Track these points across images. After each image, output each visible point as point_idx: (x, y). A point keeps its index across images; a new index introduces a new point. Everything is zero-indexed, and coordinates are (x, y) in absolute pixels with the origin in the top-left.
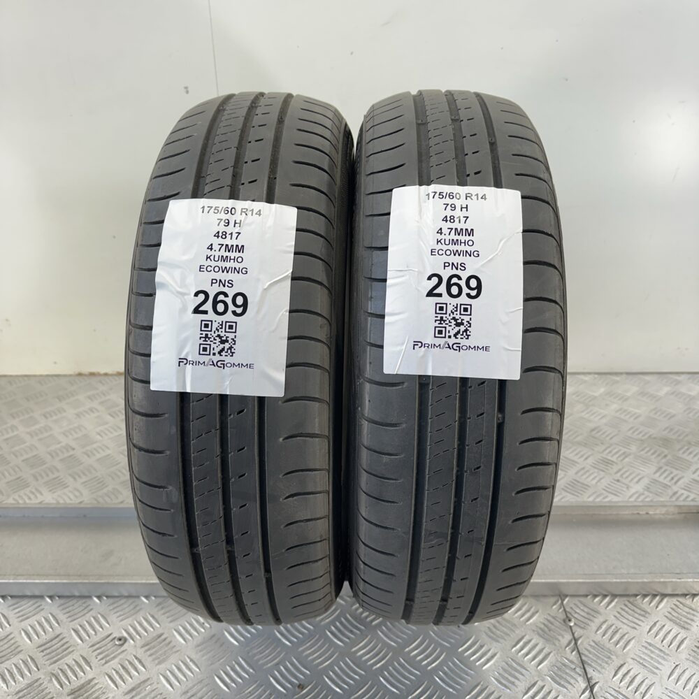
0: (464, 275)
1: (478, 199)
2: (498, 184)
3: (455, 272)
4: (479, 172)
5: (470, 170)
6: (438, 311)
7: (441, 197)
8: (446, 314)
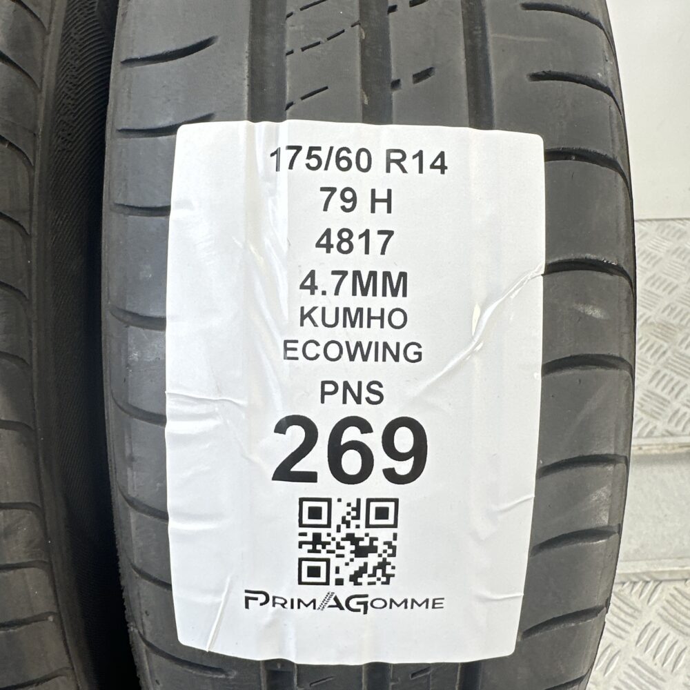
0: (379, 418)
1: (421, 171)
2: (481, 118)
3: (352, 409)
4: (426, 74)
5: (400, 66)
6: (306, 520)
7: (314, 162)
8: (329, 525)
